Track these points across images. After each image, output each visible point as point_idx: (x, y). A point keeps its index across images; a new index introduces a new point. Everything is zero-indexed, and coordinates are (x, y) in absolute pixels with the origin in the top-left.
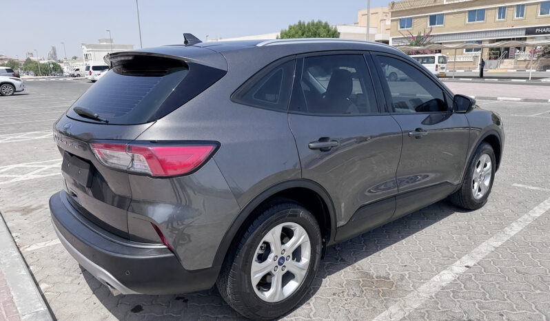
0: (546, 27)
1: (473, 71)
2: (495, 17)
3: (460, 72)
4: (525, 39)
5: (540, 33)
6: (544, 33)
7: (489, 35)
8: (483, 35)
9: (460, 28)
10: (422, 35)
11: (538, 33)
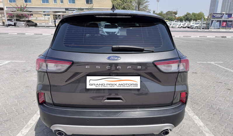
0: (72, 8)
1: (49, 24)
2: (53, 2)
3: (44, 24)
4: (65, 12)
5: (70, 10)
6: (71, 10)
7: (52, 9)
8: (49, 9)
9: (39, 5)
10: (23, 7)
11: (69, 10)
